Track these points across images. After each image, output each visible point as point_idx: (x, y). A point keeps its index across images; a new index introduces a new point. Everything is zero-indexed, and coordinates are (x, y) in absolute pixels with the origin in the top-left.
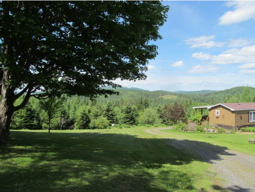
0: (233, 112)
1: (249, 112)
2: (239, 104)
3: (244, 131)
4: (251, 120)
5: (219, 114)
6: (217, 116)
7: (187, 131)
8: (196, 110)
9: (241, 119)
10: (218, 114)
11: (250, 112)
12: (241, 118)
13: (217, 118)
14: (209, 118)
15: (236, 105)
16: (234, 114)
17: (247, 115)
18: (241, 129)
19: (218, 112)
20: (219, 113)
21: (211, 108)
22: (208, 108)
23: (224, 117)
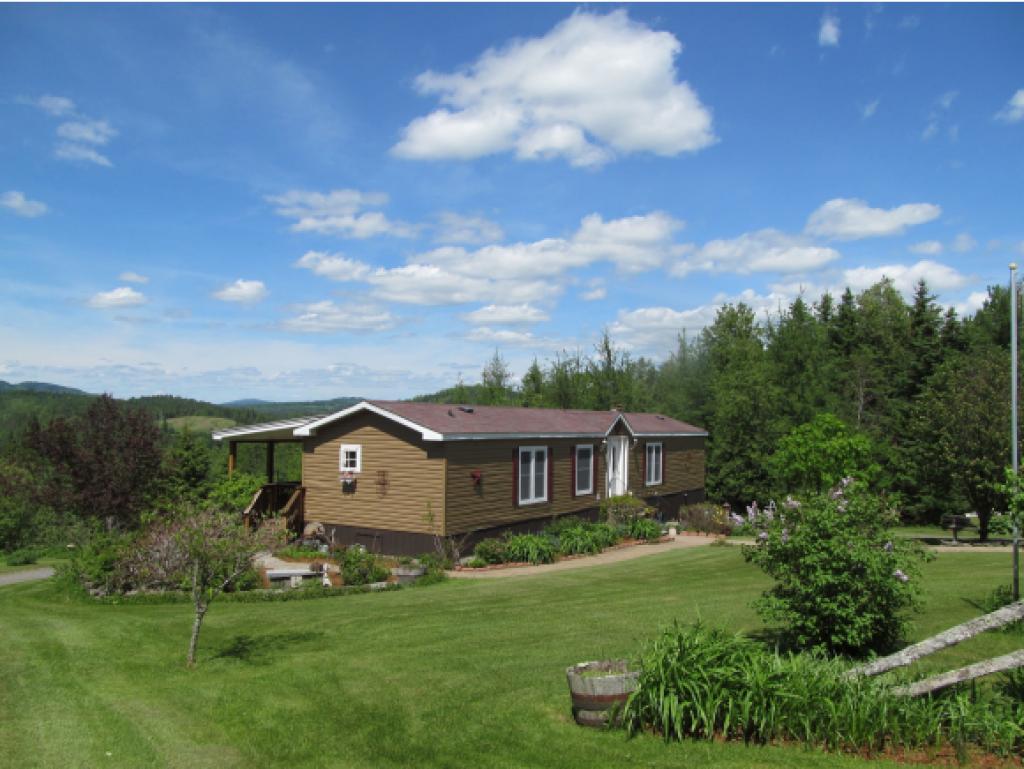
0: (434, 449)
1: (516, 451)
2: (467, 408)
3: (496, 560)
4: (526, 495)
5: (358, 469)
6: (349, 481)
7: (127, 587)
9: (480, 493)
10: (353, 464)
11: (522, 449)
12: (478, 483)
13: (349, 488)
14: (304, 491)
15: (450, 414)
16: (440, 465)
17: (509, 468)
18: (478, 547)
19: (353, 455)
20: (358, 460)
21: (314, 434)
22: (296, 432)
23: (383, 483)
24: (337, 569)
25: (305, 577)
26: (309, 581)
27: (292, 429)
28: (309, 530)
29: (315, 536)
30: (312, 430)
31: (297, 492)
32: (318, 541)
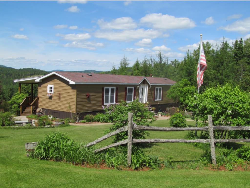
1: (103, 89)
2: (90, 74)
3: (90, 121)
4: (107, 102)
5: (53, 92)
6: (50, 96)
8: (20, 86)
9: (90, 101)
10: (51, 91)
11: (106, 87)
12: (89, 97)
13: (50, 98)
14: (38, 98)
15: (82, 76)
16: (75, 91)
18: (85, 117)
19: (51, 88)
20: (53, 89)
21: (41, 81)
22: (36, 81)
23: (59, 97)
24: (37, 121)
25: (27, 123)
26: (27, 124)
27: (34, 80)
28: (38, 110)
29: (40, 112)
30: (40, 80)
31: (36, 99)
32: (40, 114)
